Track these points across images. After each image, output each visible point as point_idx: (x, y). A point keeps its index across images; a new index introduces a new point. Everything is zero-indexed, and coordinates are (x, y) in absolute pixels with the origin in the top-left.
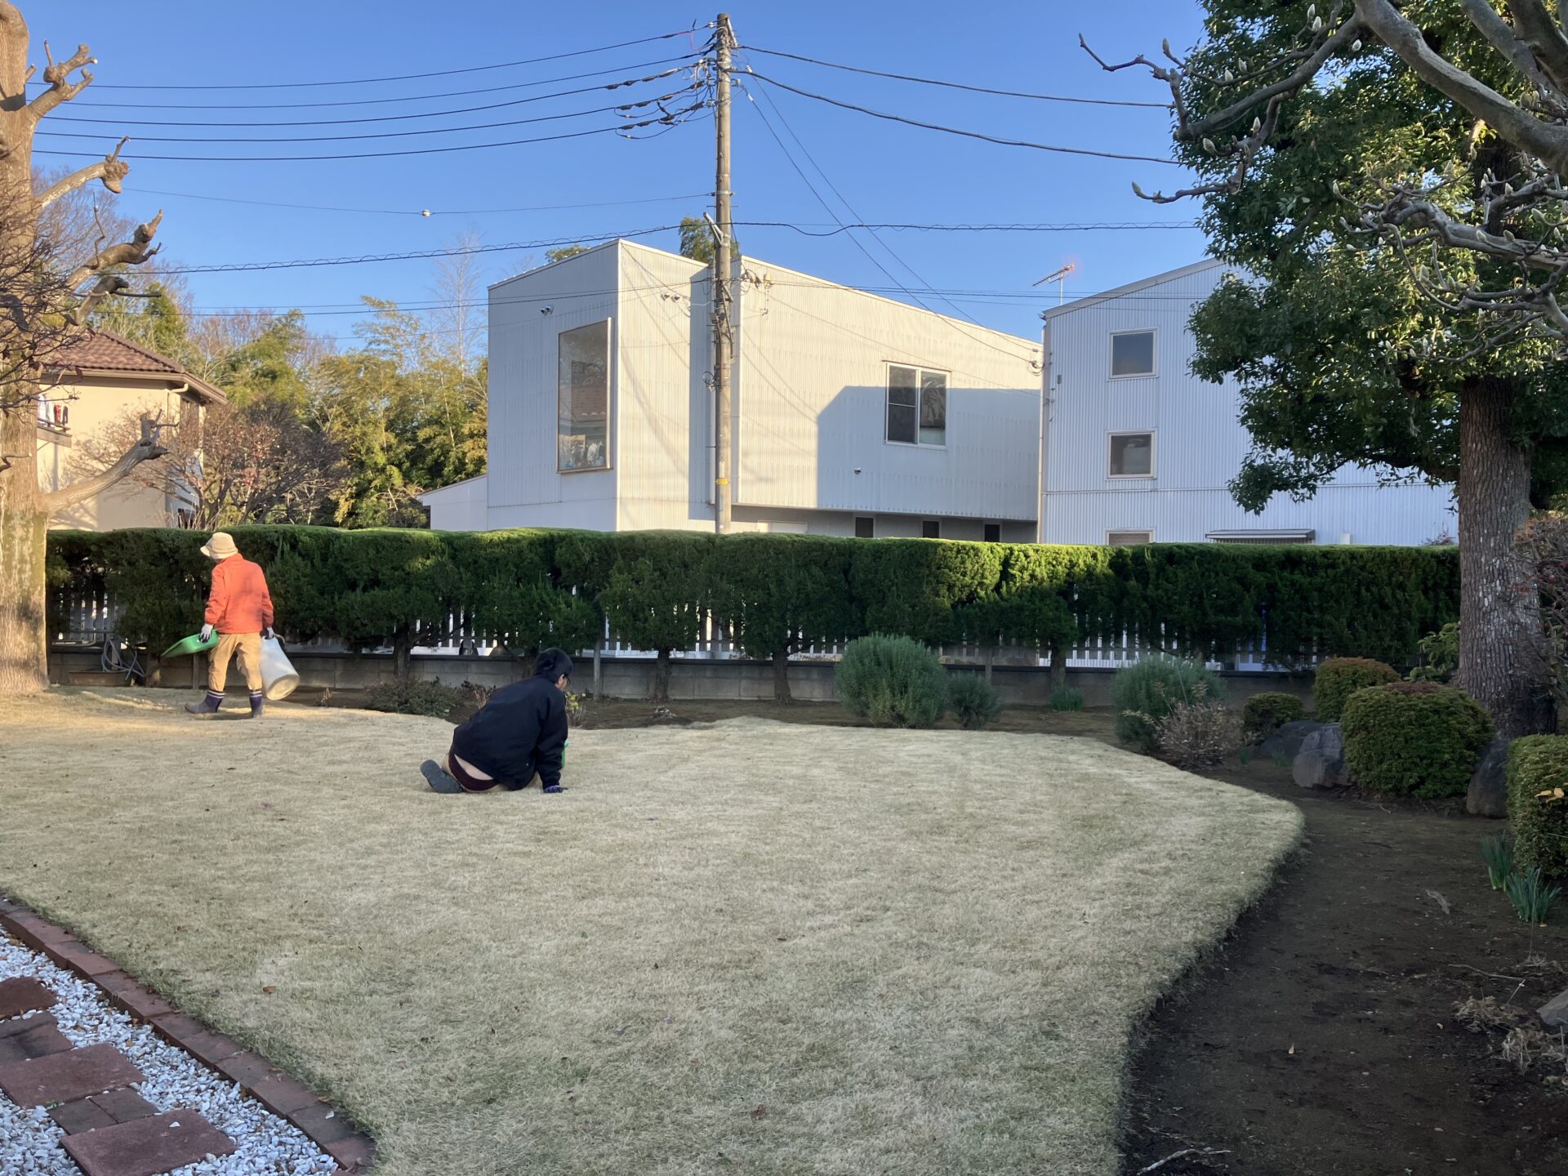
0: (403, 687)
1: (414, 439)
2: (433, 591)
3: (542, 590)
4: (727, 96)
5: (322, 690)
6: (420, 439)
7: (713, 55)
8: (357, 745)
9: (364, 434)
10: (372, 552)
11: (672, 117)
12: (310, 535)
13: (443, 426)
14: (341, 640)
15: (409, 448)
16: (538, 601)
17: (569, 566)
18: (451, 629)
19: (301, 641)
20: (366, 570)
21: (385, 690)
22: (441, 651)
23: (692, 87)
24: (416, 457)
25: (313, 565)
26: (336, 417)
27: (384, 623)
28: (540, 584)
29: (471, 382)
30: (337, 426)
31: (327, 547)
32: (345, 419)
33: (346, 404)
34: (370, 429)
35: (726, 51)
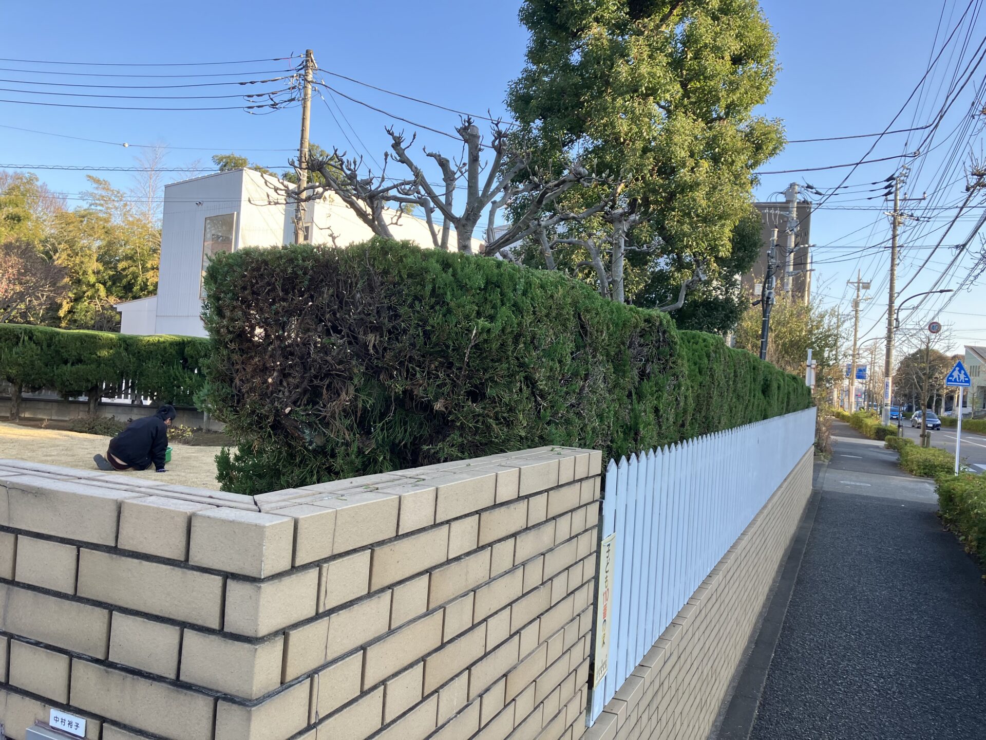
0: (92, 420)
1: (115, 268)
2: (113, 367)
3: (177, 369)
4: (309, 96)
5: (42, 420)
6: (119, 269)
7: (302, 72)
8: (61, 448)
9: (82, 262)
10: (78, 344)
11: (277, 104)
12: (41, 332)
13: (134, 261)
14: (56, 393)
15: (111, 273)
16: (173, 375)
17: (192, 357)
18: (123, 389)
19: (32, 392)
20: (74, 353)
21: (81, 421)
22: (117, 400)
23: (289, 89)
24: (116, 279)
25: (42, 349)
26: (64, 250)
27: (84, 384)
28: (175, 367)
29: (154, 236)
30: (64, 256)
31: (51, 339)
32: (69, 252)
33: (71, 243)
34: (86, 260)
35: (310, 71)
